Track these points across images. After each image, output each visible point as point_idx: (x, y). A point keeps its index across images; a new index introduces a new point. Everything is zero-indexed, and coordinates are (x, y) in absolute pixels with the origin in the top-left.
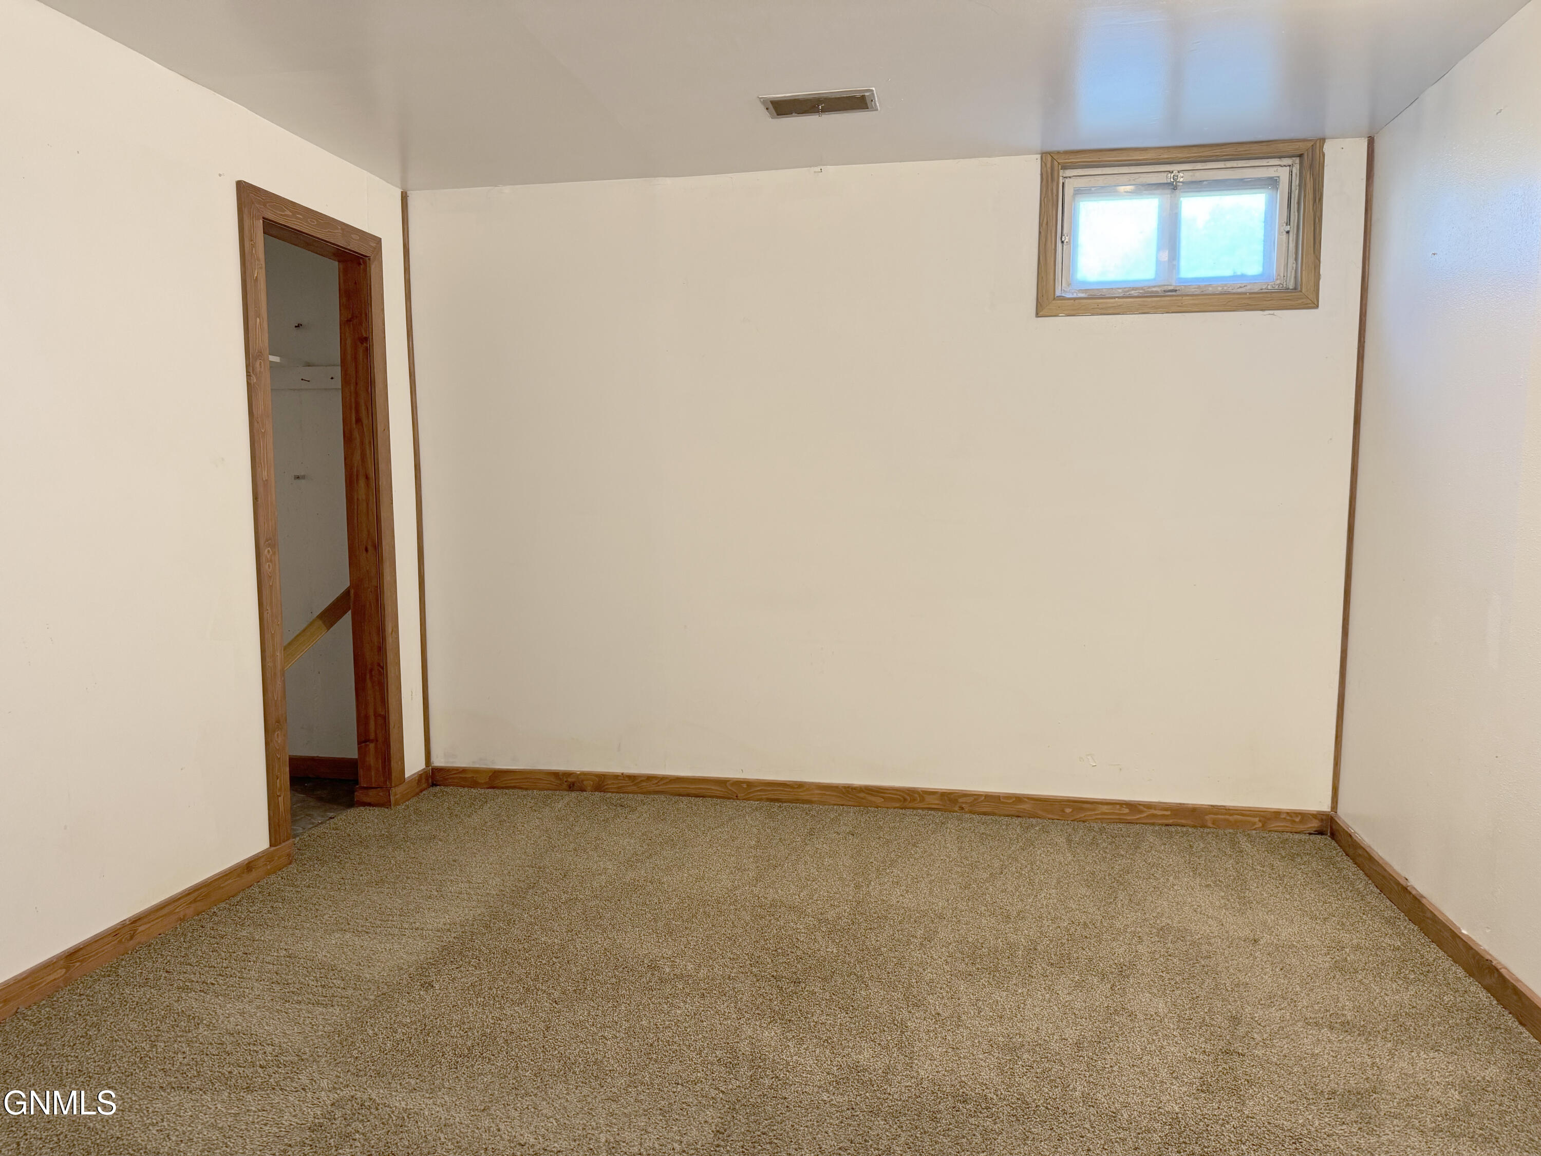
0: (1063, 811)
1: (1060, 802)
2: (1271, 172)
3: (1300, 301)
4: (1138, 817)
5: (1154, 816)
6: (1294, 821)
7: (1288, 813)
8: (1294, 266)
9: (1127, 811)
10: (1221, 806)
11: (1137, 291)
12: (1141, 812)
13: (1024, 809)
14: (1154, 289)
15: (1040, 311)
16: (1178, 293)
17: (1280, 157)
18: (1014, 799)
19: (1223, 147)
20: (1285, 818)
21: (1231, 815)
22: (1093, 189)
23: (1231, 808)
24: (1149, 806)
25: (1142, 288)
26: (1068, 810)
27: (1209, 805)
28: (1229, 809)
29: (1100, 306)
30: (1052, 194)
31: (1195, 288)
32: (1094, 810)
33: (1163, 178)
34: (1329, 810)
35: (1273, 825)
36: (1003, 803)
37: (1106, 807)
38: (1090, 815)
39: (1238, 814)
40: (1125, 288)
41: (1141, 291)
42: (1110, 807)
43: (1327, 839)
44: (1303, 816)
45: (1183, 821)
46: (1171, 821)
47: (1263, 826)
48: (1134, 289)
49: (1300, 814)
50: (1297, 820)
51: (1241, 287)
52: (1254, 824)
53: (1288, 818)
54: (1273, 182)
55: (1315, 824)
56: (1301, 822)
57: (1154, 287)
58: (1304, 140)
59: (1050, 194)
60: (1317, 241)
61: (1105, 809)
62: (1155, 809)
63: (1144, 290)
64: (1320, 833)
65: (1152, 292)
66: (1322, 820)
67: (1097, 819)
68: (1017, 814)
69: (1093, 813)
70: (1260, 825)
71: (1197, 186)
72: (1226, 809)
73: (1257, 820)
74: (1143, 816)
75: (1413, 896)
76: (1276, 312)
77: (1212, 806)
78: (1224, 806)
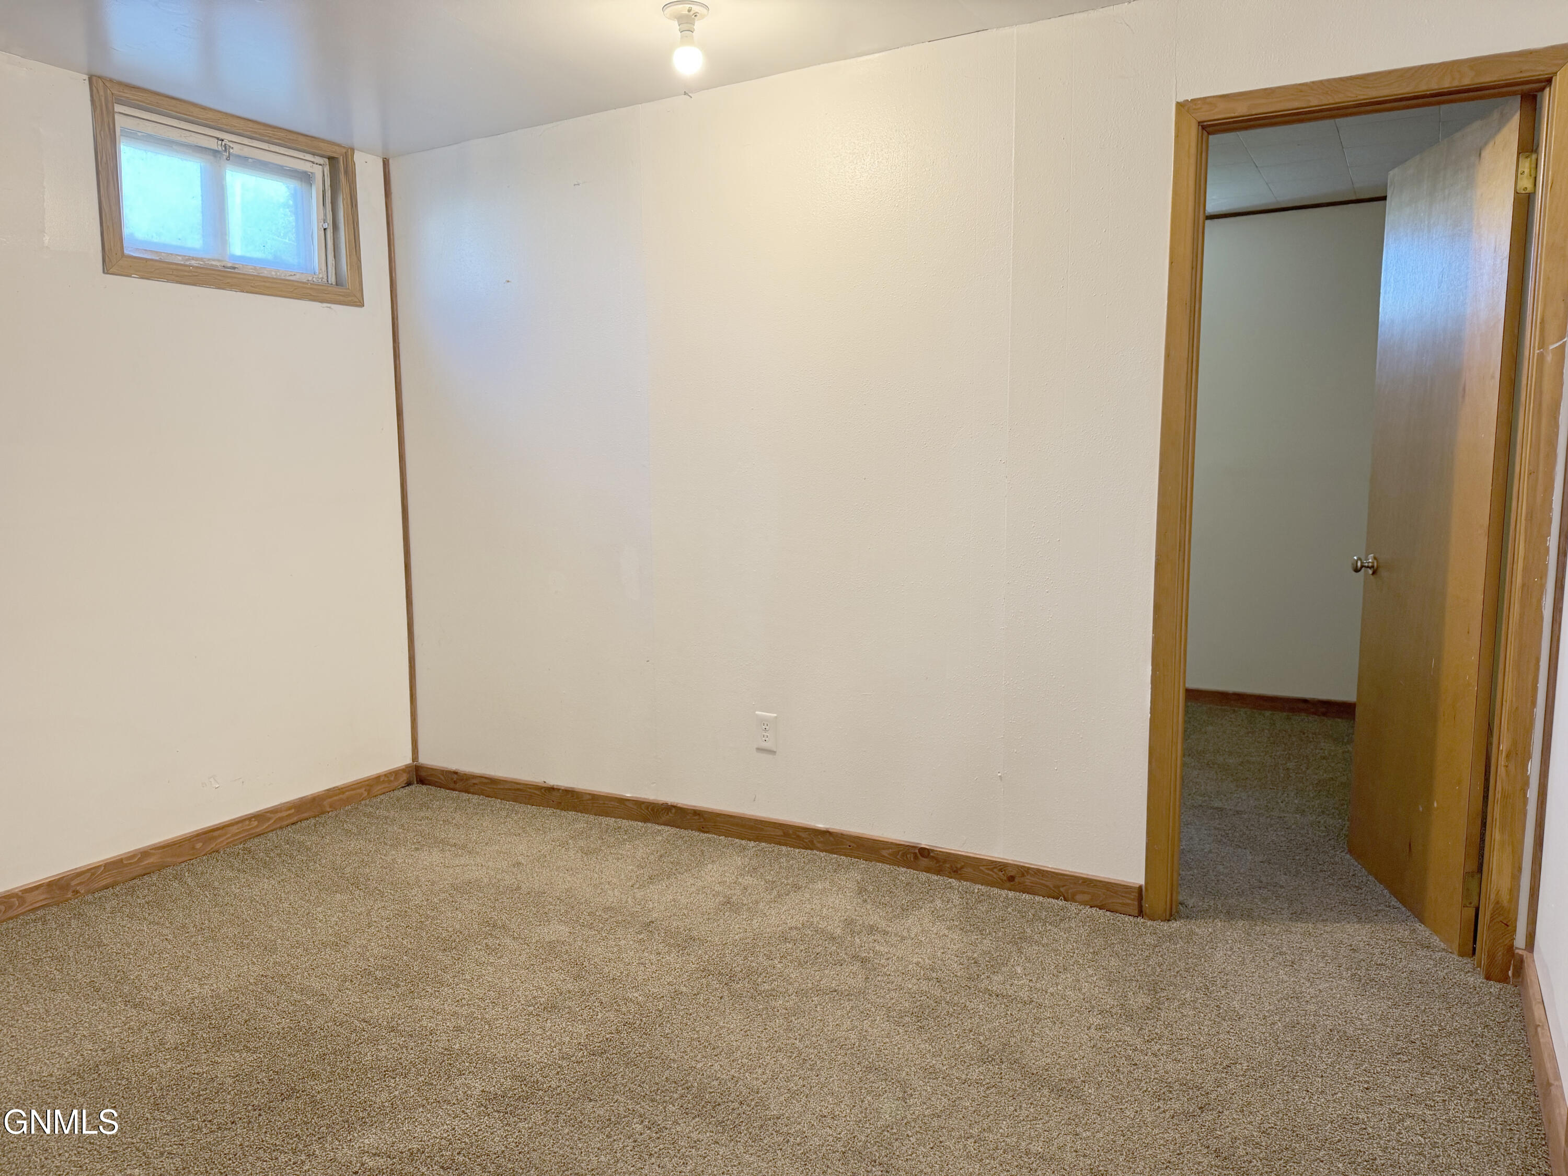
0: (193, 848)
1: (189, 840)
2: (306, 167)
3: (350, 299)
4: (267, 825)
5: (281, 819)
6: (391, 781)
7: (385, 775)
8: (334, 262)
9: (256, 823)
10: (334, 788)
11: (198, 262)
12: (269, 819)
13: (153, 863)
14: (214, 263)
15: (107, 267)
16: (236, 271)
17: (314, 154)
18: (140, 856)
19: (275, 130)
20: (383, 781)
21: (343, 793)
22: (139, 134)
23: (342, 786)
24: (274, 811)
25: (202, 259)
26: (199, 845)
27: (325, 790)
28: (342, 788)
29: (175, 273)
30: (109, 129)
31: (251, 269)
32: (225, 835)
33: (213, 144)
34: (411, 762)
35: (377, 789)
36: (126, 865)
37: (235, 827)
38: (222, 842)
39: (348, 791)
40: (185, 256)
41: (201, 263)
42: (240, 825)
43: (415, 788)
44: (396, 773)
45: (306, 815)
46: (295, 819)
47: (368, 794)
48: (193, 259)
49: (393, 772)
50: (392, 779)
51: (291, 275)
52: (361, 794)
53: (386, 779)
54: (306, 178)
55: (404, 778)
56: (396, 778)
57: (214, 260)
58: (339, 145)
59: (107, 129)
60: (358, 246)
61: (234, 829)
62: (281, 811)
63: (204, 262)
64: (409, 784)
65: (212, 265)
66: (409, 772)
67: (227, 843)
68: (144, 872)
69: (225, 838)
70: (365, 794)
71: (244, 162)
72: (339, 789)
73: (362, 790)
74: (271, 822)
75: (563, 790)
76: (333, 306)
77: (327, 790)
78: (337, 787)
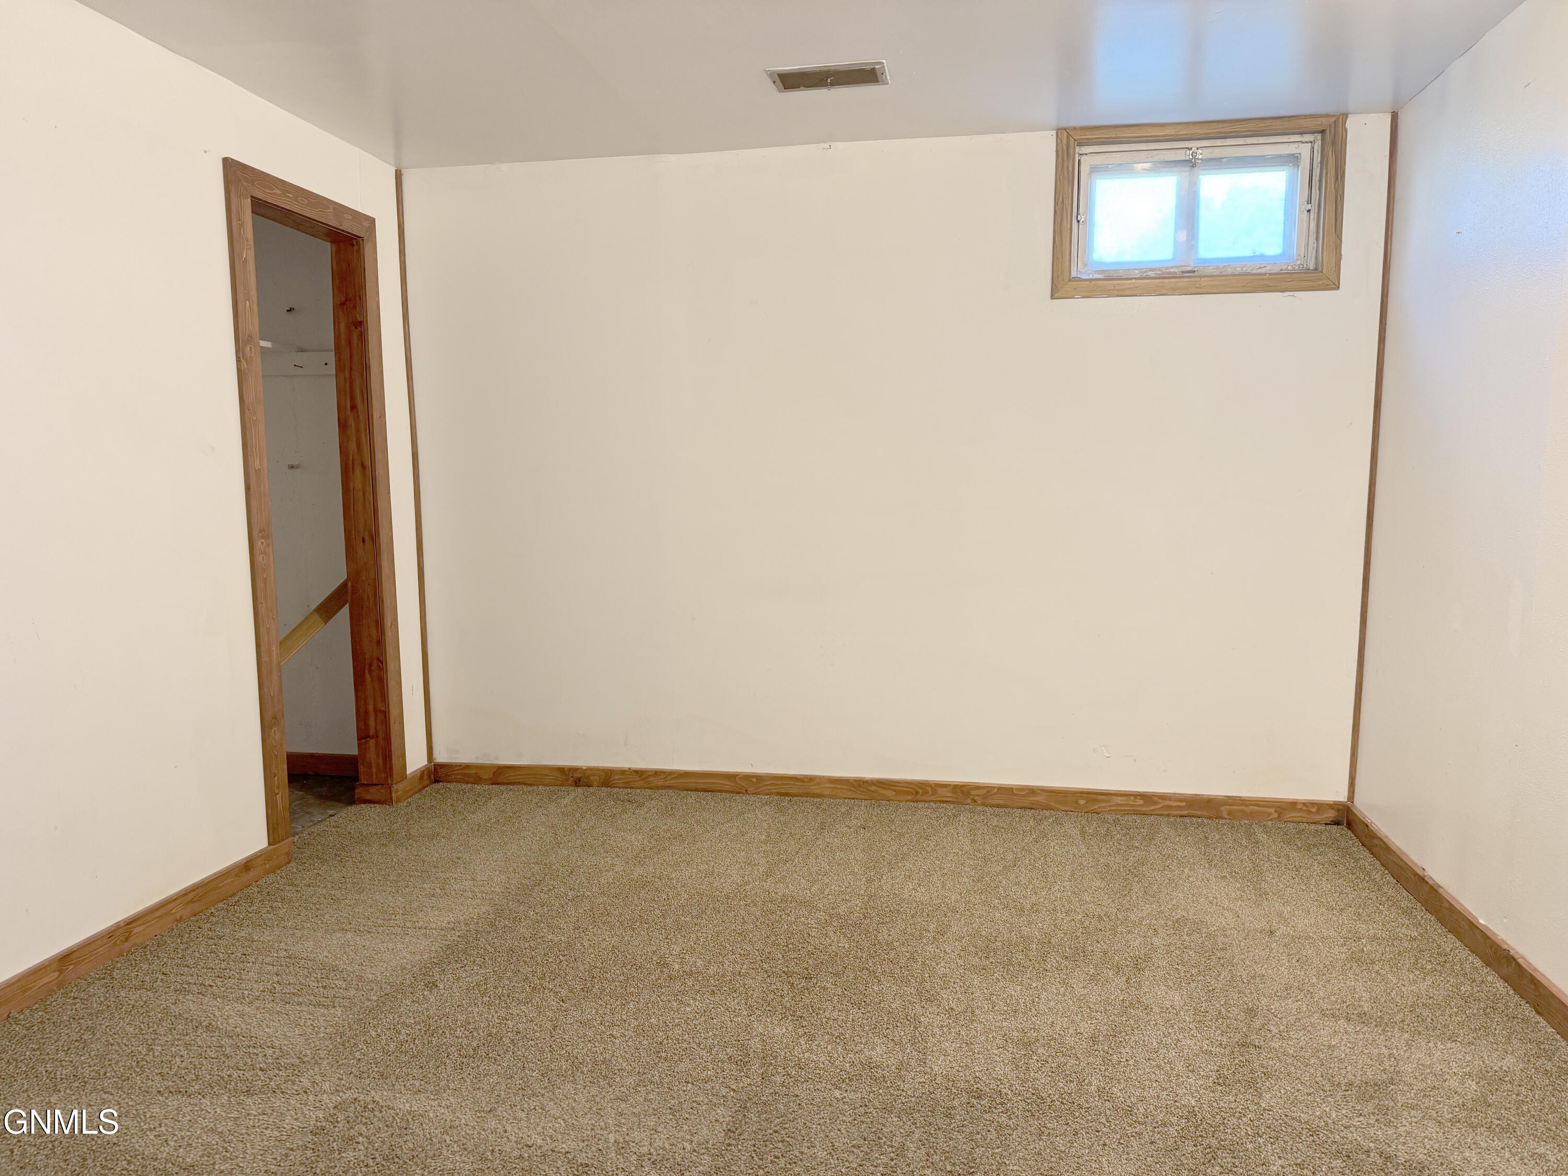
0: (1077, 802)
1: (1074, 794)
2: (1291, 149)
3: (1321, 282)
4: (1153, 808)
5: (1169, 807)
6: (1311, 812)
7: (1304, 804)
8: (1315, 245)
9: (1141, 802)
10: (1236, 797)
11: (1154, 272)
12: (1156, 803)
13: (1038, 801)
14: (1171, 270)
15: (1056, 292)
16: (1196, 274)
17: (1302, 134)
18: (1027, 791)
19: (1244, 123)
20: (1301, 809)
21: (1247, 806)
22: (1110, 166)
23: (1246, 799)
24: (1163, 797)
25: (1159, 270)
26: (1082, 802)
27: (1225, 796)
28: (1245, 800)
29: (1116, 288)
30: (1068, 173)
31: (1214, 269)
32: (1109, 801)
33: (1181, 155)
34: (1346, 800)
35: (1289, 815)
36: (1016, 795)
37: (1120, 798)
38: (1104, 807)
39: (1254, 805)
40: (1142, 269)
41: (1158, 272)
42: (1124, 798)
43: (1343, 829)
44: (1320, 806)
45: (1199, 813)
46: (1186, 812)
47: (1279, 816)
48: (1151, 270)
49: (1316, 804)
50: (1314, 810)
51: (1261, 268)
52: (1270, 814)
53: (1305, 808)
54: (1294, 159)
55: (1331, 815)
56: (1318, 811)
57: (1172, 268)
58: (1327, 116)
59: (1066, 173)
60: (1339, 221)
61: (1119, 800)
62: (1170, 800)
63: (1162, 271)
64: (1337, 823)
65: (1170, 273)
66: (1338, 810)
67: (1110, 810)
68: (1030, 806)
69: (1108, 804)
70: (1276, 815)
71: (1216, 163)
72: (1242, 800)
73: (1272, 810)
74: (1158, 807)
75: (1430, 885)
76: (1296, 293)
77: (1228, 797)
78: (1240, 797)
